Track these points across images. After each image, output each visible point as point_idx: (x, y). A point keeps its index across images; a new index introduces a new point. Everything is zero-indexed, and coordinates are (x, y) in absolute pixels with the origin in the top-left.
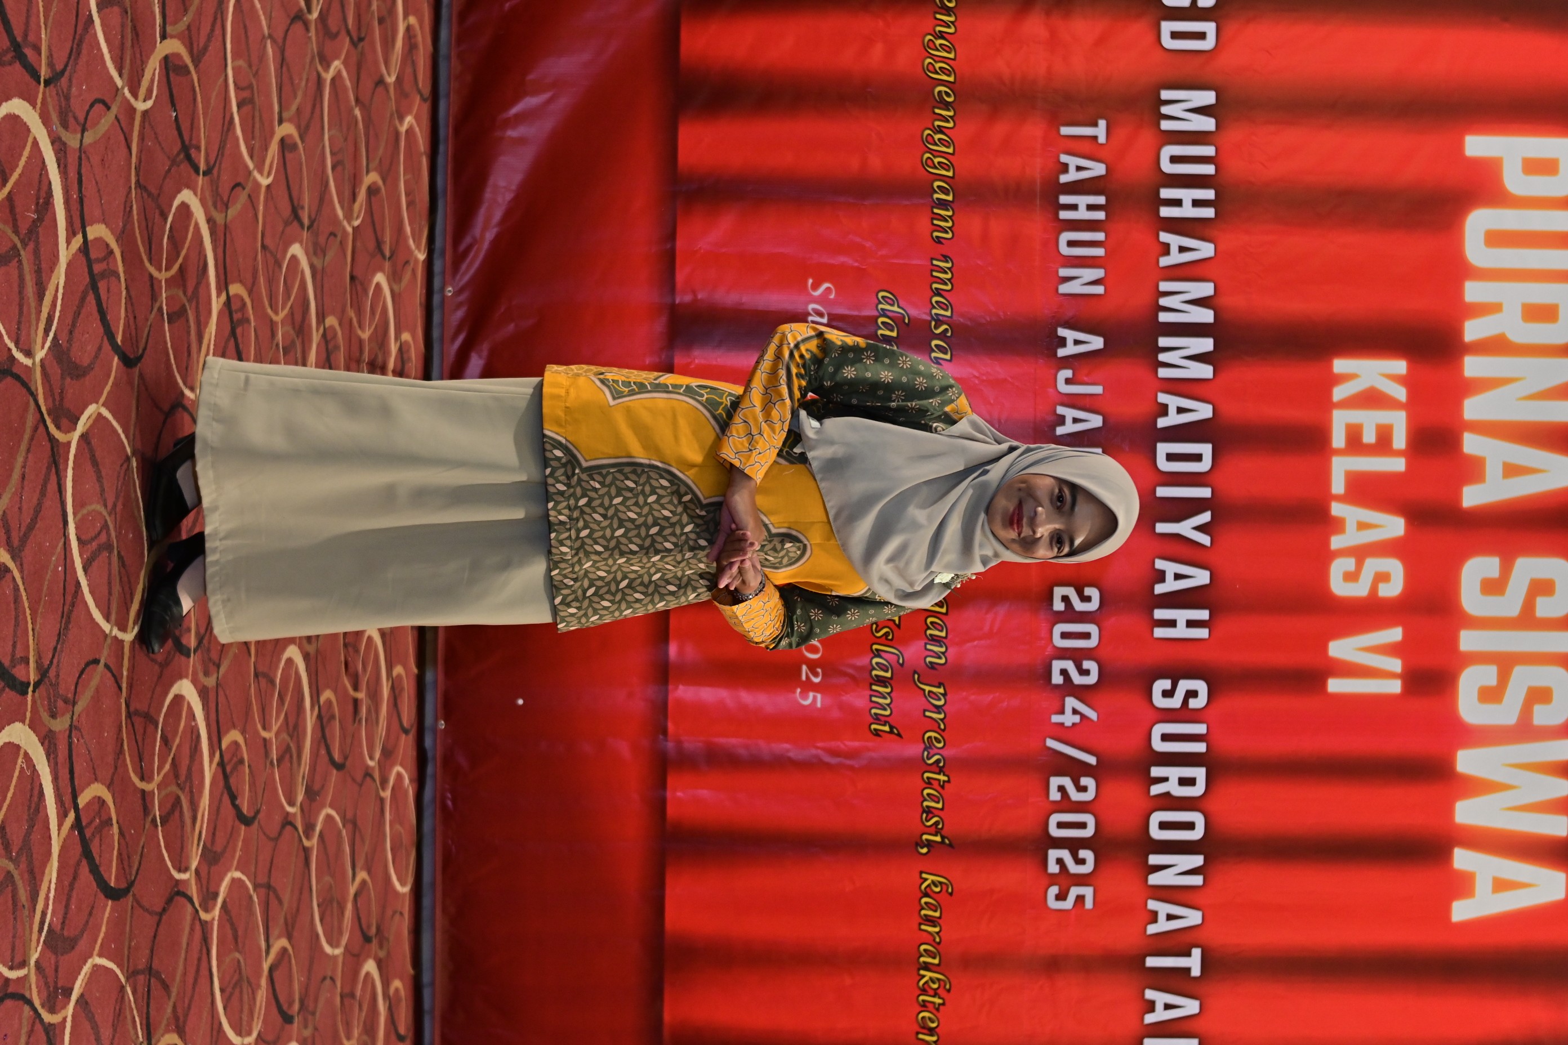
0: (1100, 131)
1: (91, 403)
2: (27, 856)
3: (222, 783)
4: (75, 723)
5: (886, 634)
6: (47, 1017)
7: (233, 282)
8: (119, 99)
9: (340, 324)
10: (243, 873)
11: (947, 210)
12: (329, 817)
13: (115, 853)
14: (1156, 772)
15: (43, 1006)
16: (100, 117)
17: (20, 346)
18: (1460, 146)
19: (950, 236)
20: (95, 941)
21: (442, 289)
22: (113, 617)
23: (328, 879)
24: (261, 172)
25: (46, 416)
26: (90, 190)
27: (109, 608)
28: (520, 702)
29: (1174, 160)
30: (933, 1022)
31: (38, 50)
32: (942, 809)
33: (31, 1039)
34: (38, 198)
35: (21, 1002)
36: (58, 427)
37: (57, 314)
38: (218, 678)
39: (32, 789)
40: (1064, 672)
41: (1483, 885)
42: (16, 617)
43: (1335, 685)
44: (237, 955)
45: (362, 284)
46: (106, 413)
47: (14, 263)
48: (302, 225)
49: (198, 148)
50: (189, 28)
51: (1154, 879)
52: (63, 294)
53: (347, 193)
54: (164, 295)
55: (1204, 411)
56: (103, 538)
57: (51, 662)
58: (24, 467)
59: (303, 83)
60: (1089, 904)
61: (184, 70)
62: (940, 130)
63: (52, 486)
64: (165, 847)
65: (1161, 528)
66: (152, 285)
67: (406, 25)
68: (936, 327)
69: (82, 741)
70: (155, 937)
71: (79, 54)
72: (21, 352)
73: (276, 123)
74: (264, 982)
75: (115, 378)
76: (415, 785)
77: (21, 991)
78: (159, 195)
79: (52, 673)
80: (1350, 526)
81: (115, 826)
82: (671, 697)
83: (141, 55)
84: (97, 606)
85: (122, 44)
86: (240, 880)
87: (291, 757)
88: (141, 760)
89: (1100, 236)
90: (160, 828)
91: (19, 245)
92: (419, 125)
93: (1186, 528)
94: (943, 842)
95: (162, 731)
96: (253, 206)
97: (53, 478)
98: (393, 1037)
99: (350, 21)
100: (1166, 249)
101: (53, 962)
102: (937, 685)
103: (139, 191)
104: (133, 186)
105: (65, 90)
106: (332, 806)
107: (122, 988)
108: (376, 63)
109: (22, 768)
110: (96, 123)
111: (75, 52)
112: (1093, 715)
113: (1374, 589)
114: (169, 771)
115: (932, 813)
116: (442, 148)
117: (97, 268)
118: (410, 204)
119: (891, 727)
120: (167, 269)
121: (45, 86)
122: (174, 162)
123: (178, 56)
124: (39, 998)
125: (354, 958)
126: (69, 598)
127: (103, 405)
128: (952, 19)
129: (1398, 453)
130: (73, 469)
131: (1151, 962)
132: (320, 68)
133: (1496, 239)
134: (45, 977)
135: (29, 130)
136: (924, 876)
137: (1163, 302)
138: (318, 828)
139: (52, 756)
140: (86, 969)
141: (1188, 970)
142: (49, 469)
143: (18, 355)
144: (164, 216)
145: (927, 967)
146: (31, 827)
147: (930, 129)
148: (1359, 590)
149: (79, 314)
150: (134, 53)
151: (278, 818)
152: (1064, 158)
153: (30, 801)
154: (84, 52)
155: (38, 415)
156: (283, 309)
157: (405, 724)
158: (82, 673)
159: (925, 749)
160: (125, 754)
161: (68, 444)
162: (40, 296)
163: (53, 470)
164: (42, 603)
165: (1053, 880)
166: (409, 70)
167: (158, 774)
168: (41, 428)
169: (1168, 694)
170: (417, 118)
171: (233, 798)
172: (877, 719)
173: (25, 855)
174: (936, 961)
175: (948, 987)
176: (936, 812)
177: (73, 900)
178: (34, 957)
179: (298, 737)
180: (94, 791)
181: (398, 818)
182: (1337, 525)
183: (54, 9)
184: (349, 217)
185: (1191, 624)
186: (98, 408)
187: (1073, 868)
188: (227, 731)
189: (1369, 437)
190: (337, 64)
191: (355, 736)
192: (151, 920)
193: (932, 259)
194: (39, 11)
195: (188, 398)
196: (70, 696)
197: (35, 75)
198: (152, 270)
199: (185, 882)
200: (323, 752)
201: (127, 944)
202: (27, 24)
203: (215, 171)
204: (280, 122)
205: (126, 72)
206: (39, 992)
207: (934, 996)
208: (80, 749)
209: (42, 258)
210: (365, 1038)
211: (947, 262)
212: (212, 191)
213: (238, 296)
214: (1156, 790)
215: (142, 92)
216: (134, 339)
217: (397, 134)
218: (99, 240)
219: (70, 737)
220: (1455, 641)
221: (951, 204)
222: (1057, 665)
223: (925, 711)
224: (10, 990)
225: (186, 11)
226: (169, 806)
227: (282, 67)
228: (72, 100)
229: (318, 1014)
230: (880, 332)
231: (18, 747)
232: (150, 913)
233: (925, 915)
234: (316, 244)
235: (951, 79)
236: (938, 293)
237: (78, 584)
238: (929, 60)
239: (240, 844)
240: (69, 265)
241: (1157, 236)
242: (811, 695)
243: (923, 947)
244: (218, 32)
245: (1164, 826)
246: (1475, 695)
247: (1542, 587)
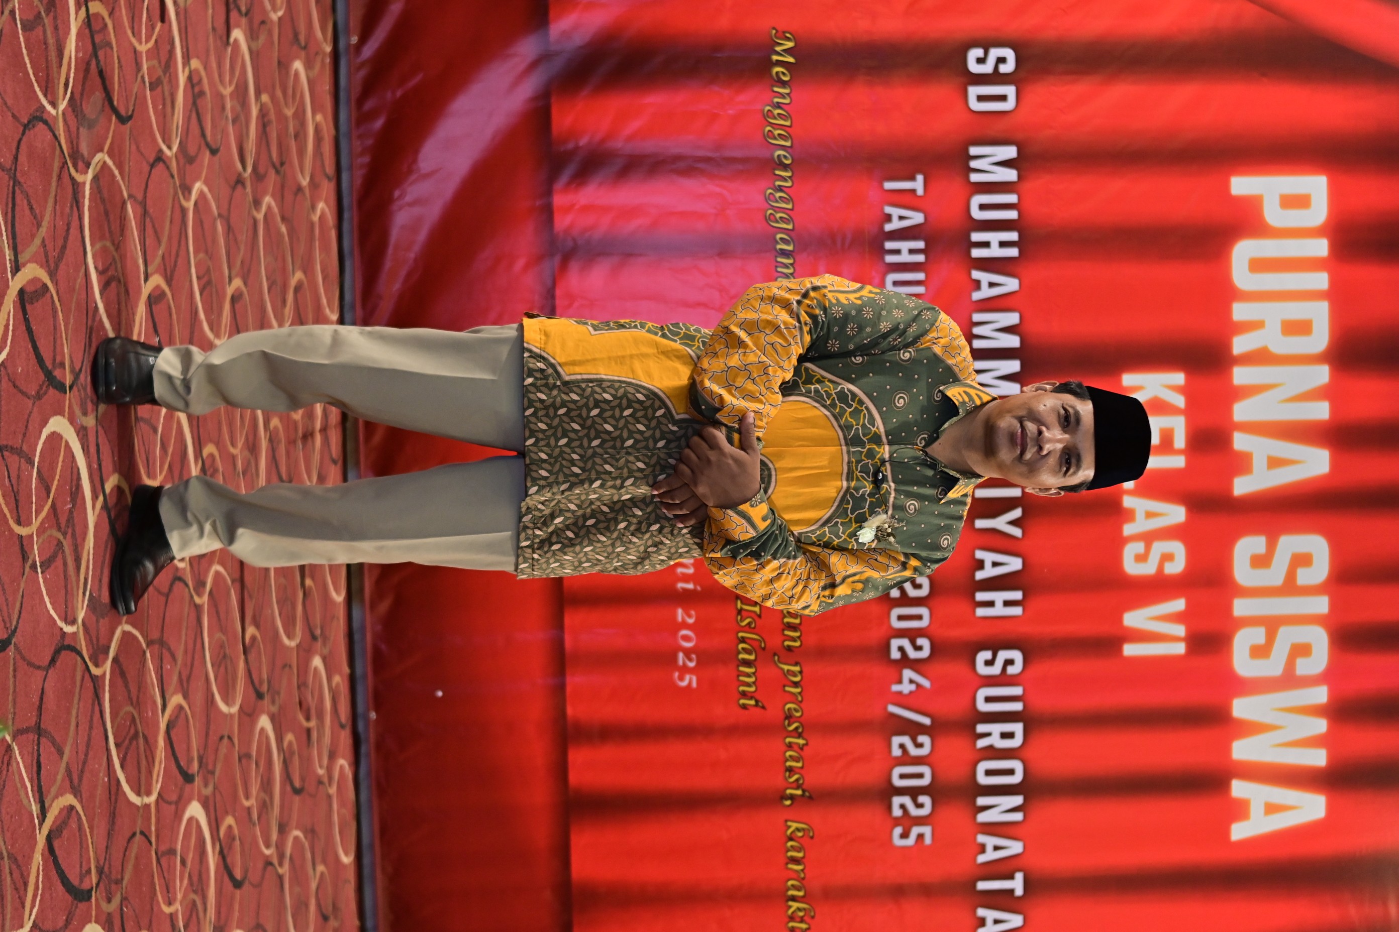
0: (918, 184)
1: (117, 628)
3: (222, 867)
4: (124, 897)
5: (749, 624)
7: (205, 446)
11: (788, 258)
12: (295, 839)
14: (981, 728)
17: (68, 621)
18: (1227, 186)
22: (143, 789)
23: (296, 890)
25: (89, 663)
26: (104, 450)
27: (139, 785)
28: (440, 694)
29: (983, 207)
31: (62, 365)
32: (802, 768)
34: (71, 490)
36: (97, 665)
37: (90, 573)
38: (214, 782)
40: (901, 649)
41: (1256, 809)
42: (81, 842)
43: (1130, 650)
46: (128, 628)
50: (163, 256)
51: (982, 817)
52: (93, 554)
56: (132, 728)
57: (105, 859)
58: (77, 717)
59: (244, 236)
60: (928, 840)
61: (161, 295)
62: (780, 189)
63: (96, 716)
65: (981, 524)
67: (314, 126)
69: (129, 906)
72: (69, 624)
73: (227, 286)
76: (353, 768)
79: (107, 869)
80: (1140, 515)
82: (568, 684)
84: (132, 789)
87: (267, 808)
88: (168, 892)
89: (921, 276)
91: (62, 538)
92: (328, 207)
93: (1001, 523)
94: (803, 795)
95: (181, 856)
97: (97, 708)
99: (274, 155)
100: (977, 285)
102: (794, 664)
106: (297, 828)
108: (294, 176)
112: (926, 683)
113: (1161, 567)
114: (187, 883)
115: (793, 771)
116: (346, 215)
118: (324, 279)
119: (757, 701)
120: (161, 473)
121: (70, 392)
123: (157, 288)
128: (788, 91)
129: (1179, 452)
130: (109, 691)
131: (982, 886)
132: (255, 214)
133: (1259, 265)
135: (61, 438)
136: (789, 823)
137: (977, 330)
138: (288, 853)
141: (1012, 891)
142: (93, 705)
143: (67, 629)
144: (155, 431)
145: (794, 899)
147: (772, 189)
148: (1148, 569)
151: (260, 865)
152: (888, 210)
155: (84, 667)
156: (240, 440)
157: (343, 722)
158: (125, 851)
159: (786, 719)
160: (157, 893)
161: (105, 672)
162: (78, 568)
163: (96, 702)
164: (96, 814)
165: (897, 822)
166: (318, 164)
167: (180, 892)
168: (86, 675)
169: (989, 663)
170: (326, 202)
171: (229, 872)
172: (744, 695)
174: (801, 894)
175: (812, 914)
176: (797, 770)
179: (270, 789)
181: (342, 804)
182: (1129, 516)
183: (72, 321)
185: (1007, 603)
186: (122, 628)
187: (914, 812)
188: (223, 821)
190: (267, 200)
191: (309, 759)
194: (61, 334)
195: (181, 570)
196: (119, 875)
197: (62, 388)
200: (288, 788)
202: (55, 350)
204: (230, 282)
207: (801, 923)
209: (77, 536)
213: (210, 456)
214: (981, 743)
217: (312, 224)
218: (114, 489)
219: (121, 909)
220: (1229, 608)
221: (792, 253)
222: (895, 643)
223: (784, 686)
225: (160, 244)
226: (188, 913)
227: (228, 234)
233: (791, 856)
235: (788, 144)
237: (118, 781)
238: (768, 128)
239: (236, 907)
240: (96, 527)
241: (970, 274)
242: (687, 677)
243: (790, 883)
244: (183, 243)
245: (989, 773)
246: (1247, 652)
247: (1302, 560)
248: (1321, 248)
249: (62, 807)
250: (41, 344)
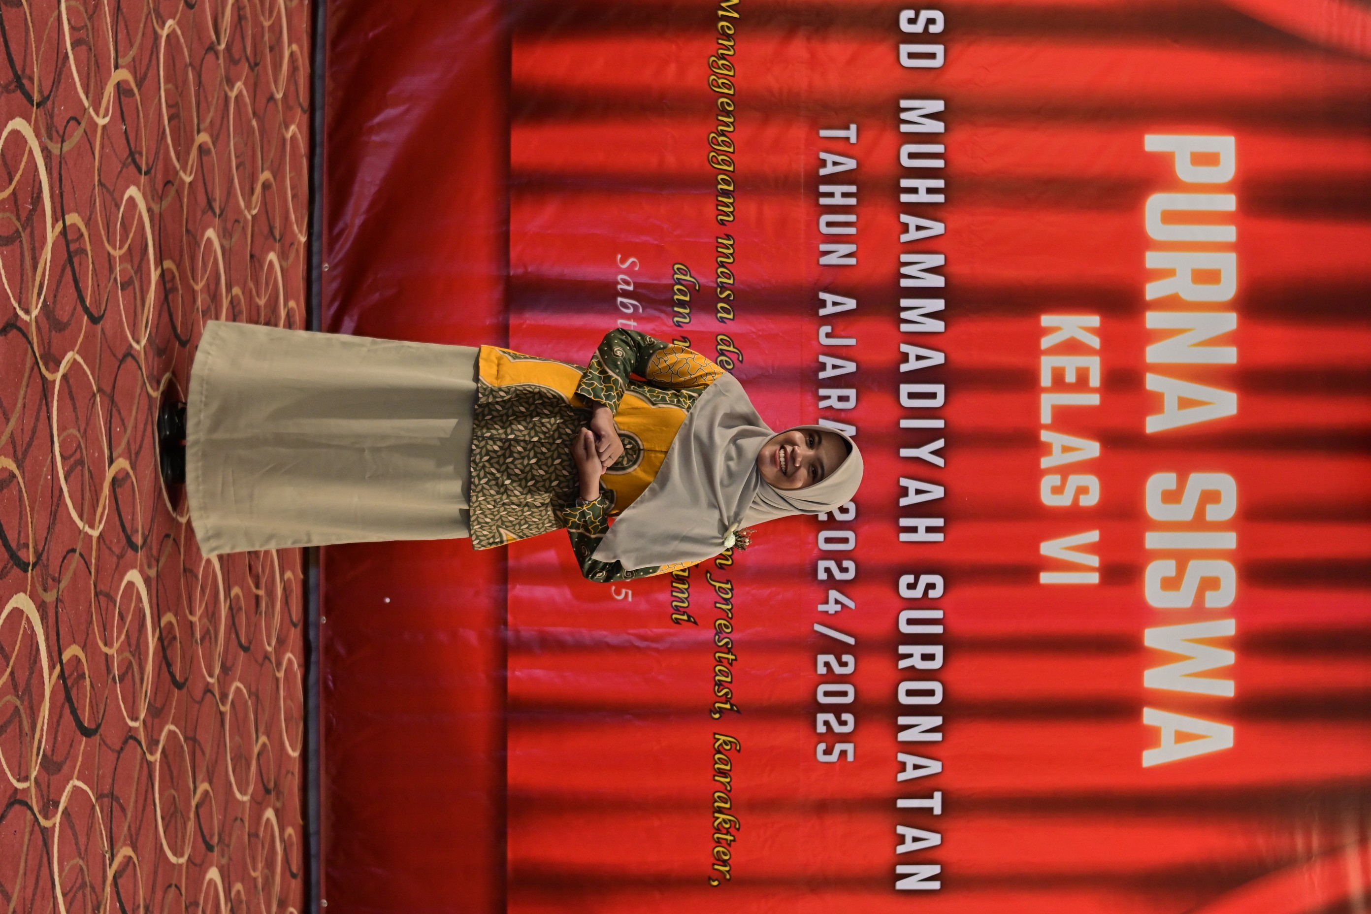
0: (852, 134)
1: (69, 351)
2: (28, 695)
3: (161, 654)
4: (60, 597)
6: (43, 822)
7: (166, 259)
8: (86, 116)
9: (243, 293)
10: (177, 726)
11: (729, 198)
12: (238, 689)
13: (88, 700)
14: (903, 649)
15: (40, 813)
16: (74, 131)
17: (22, 306)
18: (1141, 143)
19: (731, 219)
20: (75, 767)
21: (320, 265)
22: (85, 516)
23: (237, 738)
24: (185, 172)
25: (39, 360)
26: (67, 187)
27: (82, 510)
28: (388, 600)
29: (912, 156)
30: (725, 855)
31: (31, 79)
32: (731, 682)
33: (32, 837)
34: (33, 194)
35: (25, 808)
36: (47, 369)
37: (46, 282)
38: (157, 571)
39: (32, 645)
40: (828, 570)
41: (1167, 737)
42: (21, 513)
43: (1046, 578)
44: (173, 792)
45: (259, 261)
46: (79, 359)
47: (17, 243)
48: (214, 214)
49: (141, 154)
50: (134, 59)
51: (903, 736)
52: (50, 267)
53: (247, 188)
54: (118, 269)
55: (937, 358)
56: (78, 454)
57: (44, 548)
58: (25, 398)
59: (215, 101)
60: (850, 757)
61: (130, 93)
62: (723, 133)
63: (43, 414)
64: (122, 699)
65: (905, 452)
66: (110, 260)
67: (290, 51)
68: (721, 293)
69: (65, 611)
70: (115, 769)
71: (59, 82)
72: (22, 310)
73: (196, 132)
74: (192, 815)
75: (85, 332)
76: (303, 669)
77: (26, 799)
78: (114, 190)
79: (44, 557)
80: (1056, 449)
81: (88, 679)
82: (510, 595)
83: (101, 82)
84: (74, 507)
85: (89, 74)
86: (174, 732)
87: (210, 638)
88: (105, 630)
89: (852, 218)
90: (118, 685)
91: (21, 229)
92: (300, 132)
93: (924, 452)
94: (732, 709)
95: (119, 608)
96: (180, 198)
97: (44, 408)
98: (288, 875)
99: (249, 50)
100: (905, 228)
101: (46, 780)
102: (726, 582)
103: (100, 186)
104: (96, 184)
105: (50, 111)
106: (240, 681)
107: (93, 806)
108: (268, 83)
109: (25, 628)
110: (71, 136)
111: (56, 82)
112: (851, 604)
113: (1076, 499)
114: (124, 640)
115: (722, 685)
116: (318, 150)
117: (73, 247)
118: (293, 197)
119: (689, 617)
120: (120, 248)
121: (37, 108)
122: (124, 165)
123: (126, 82)
124: (38, 806)
125: (258, 806)
126: (55, 500)
127: (77, 353)
128: (732, 43)
129: (1094, 390)
130: (58, 401)
131: (902, 803)
132: (227, 89)
133: (1170, 217)
134: (41, 791)
135: (26, 142)
136: (717, 736)
137: (904, 270)
138: (231, 697)
139: (45, 621)
140: (69, 788)
141: (931, 810)
142: (41, 400)
143: (20, 313)
144: (118, 207)
145: (720, 810)
146: (31, 673)
147: (714, 133)
148: (1064, 500)
149: (61, 282)
150: (96, 80)
151: (201, 687)
152: (823, 155)
153: (30, 654)
154: (62, 81)
155: (34, 358)
156: (201, 280)
157: (294, 619)
158: (64, 558)
159: (716, 634)
160: (93, 625)
161: (54, 381)
162: (35, 268)
163: (44, 402)
164: (37, 503)
165: (821, 738)
166: (292, 88)
167: (117, 641)
168: (36, 367)
169: (912, 586)
170: (299, 127)
171: (169, 665)
172: (677, 610)
173: (27, 695)
174: (728, 806)
175: (737, 826)
176: (726, 685)
177: (59, 734)
178: (34, 774)
179: (215, 622)
180: (72, 651)
181: (289, 696)
182: (1045, 449)
183: (43, 49)
184: (249, 207)
185: (929, 530)
186: (74, 355)
187: (837, 729)
188: (165, 613)
189: (1070, 378)
190: (239, 85)
191: (257, 625)
192: (112, 756)
193: (717, 238)
194: (32, 51)
195: (135, 350)
196: (57, 575)
197: (30, 99)
198: (109, 248)
199: (136, 729)
200: (233, 636)
201: (96, 772)
202: (25, 60)
203: (153, 171)
204: (199, 132)
205: (91, 95)
206: (37, 802)
207: (726, 834)
208: (63, 618)
209: (36, 239)
210: (266, 871)
211: (729, 240)
212: (151, 186)
213: (169, 270)
214: (903, 664)
215: (102, 111)
216: (98, 302)
217: (284, 140)
218: (74, 225)
219: (57, 607)
220: (1141, 541)
221: (732, 193)
222: (822, 565)
223: (716, 603)
224: (18, 797)
225: (132, 46)
226: (124, 668)
227: (199, 88)
228: (55, 119)
229: (231, 847)
230: (676, 297)
231: (22, 612)
232: (113, 751)
233: (719, 769)
234: (225, 229)
235: (731, 92)
236: (722, 264)
237: (61, 489)
238: (713, 77)
239: (174, 704)
240: (54, 244)
241: (899, 218)
242: (624, 591)
243: (717, 794)
244: (154, 62)
245: (910, 693)
246: (1158, 584)
247: (1210, 497)
248: (1229, 203)
249: (5, 467)
250: (13, 46)
